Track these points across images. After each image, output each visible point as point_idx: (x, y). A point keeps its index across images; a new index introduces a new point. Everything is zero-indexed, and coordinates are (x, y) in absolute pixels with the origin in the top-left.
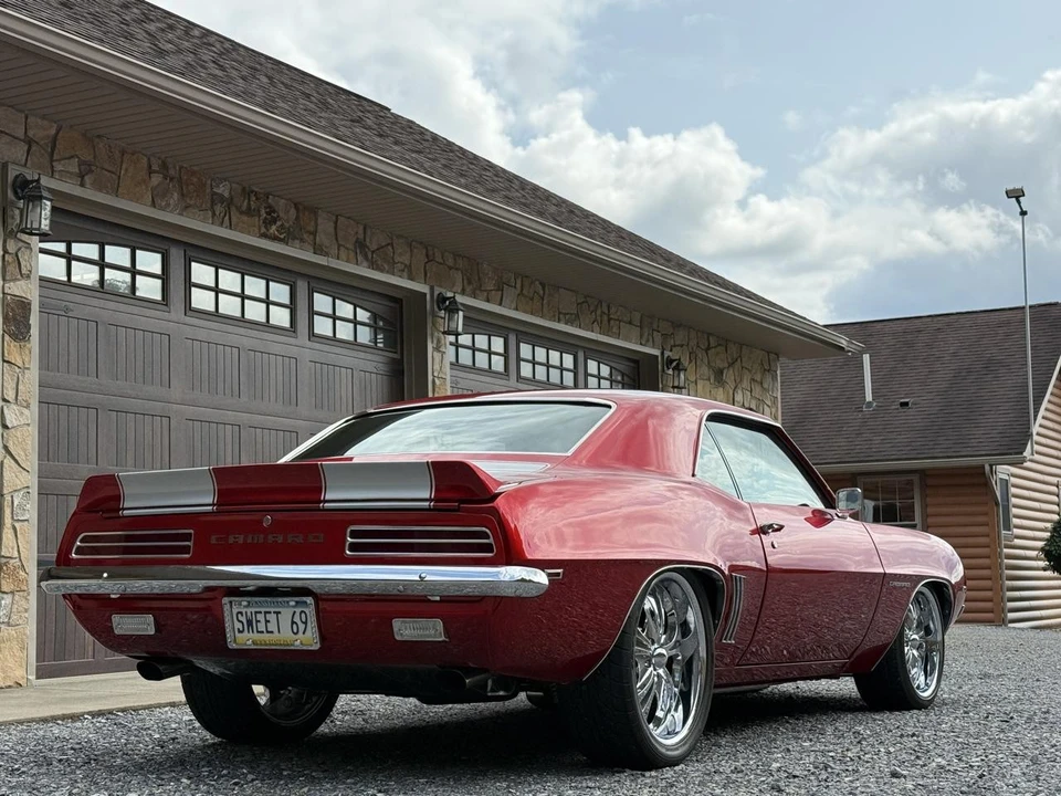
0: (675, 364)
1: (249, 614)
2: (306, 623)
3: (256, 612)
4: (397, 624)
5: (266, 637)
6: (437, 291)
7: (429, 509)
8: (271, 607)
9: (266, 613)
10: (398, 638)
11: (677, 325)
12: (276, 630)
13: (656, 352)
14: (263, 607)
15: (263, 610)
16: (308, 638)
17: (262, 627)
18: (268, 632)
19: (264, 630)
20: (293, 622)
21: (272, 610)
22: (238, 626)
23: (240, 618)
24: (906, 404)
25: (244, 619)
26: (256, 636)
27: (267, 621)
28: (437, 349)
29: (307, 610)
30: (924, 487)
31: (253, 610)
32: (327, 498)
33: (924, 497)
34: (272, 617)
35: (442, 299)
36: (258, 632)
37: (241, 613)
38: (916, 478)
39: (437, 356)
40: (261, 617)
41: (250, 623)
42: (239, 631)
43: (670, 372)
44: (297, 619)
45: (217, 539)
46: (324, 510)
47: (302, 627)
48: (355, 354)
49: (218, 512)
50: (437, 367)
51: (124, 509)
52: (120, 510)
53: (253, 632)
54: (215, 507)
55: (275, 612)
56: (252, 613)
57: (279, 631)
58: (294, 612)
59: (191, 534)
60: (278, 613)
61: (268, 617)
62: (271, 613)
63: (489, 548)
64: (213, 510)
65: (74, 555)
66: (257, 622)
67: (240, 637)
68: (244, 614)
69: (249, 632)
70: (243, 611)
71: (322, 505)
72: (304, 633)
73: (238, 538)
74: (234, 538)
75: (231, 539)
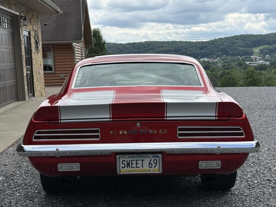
1: (128, 161)
2: (156, 164)
3: (132, 160)
4: (200, 163)
5: (136, 169)
7: (216, 120)
8: (140, 158)
9: (136, 160)
10: (200, 168)
12: (141, 166)
14: (135, 158)
15: (135, 159)
16: (157, 169)
17: (134, 165)
18: (137, 167)
19: (135, 167)
20: (150, 163)
21: (140, 159)
22: (122, 165)
23: (124, 162)
25: (125, 163)
26: (131, 169)
27: (137, 163)
29: (158, 159)
31: (131, 159)
32: (168, 115)
34: (140, 162)
36: (132, 167)
37: (125, 161)
40: (134, 162)
41: (128, 164)
42: (123, 167)
44: (152, 162)
45: (113, 132)
46: (166, 120)
47: (154, 165)
49: (112, 121)
51: (61, 120)
52: (59, 120)
53: (129, 168)
54: (111, 119)
55: (141, 160)
56: (130, 160)
57: (142, 167)
58: (151, 160)
59: (98, 130)
60: (142, 160)
61: (138, 162)
62: (139, 160)
63: (241, 134)
64: (110, 120)
65: (34, 140)
66: (132, 164)
67: (123, 170)
68: (126, 161)
69: (127, 168)
70: (126, 160)
71: (165, 118)
72: (155, 167)
73: (124, 132)
74: (122, 132)
75: (121, 132)
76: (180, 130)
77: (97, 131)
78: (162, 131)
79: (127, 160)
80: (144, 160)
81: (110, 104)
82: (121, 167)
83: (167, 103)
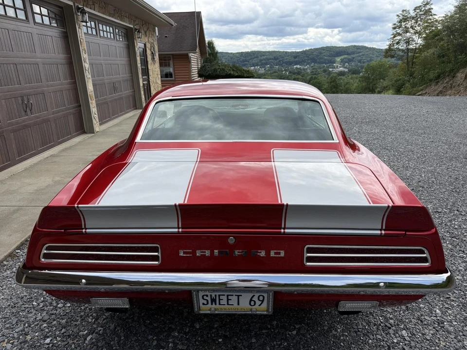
0: (137, 31)
1: (213, 296)
2: (263, 301)
3: (219, 295)
4: (342, 303)
5: (227, 307)
6: (76, 4)
7: (380, 235)
9: (228, 296)
10: (341, 310)
11: (136, 18)
12: (235, 303)
13: (132, 26)
14: (226, 292)
15: (226, 294)
16: (263, 309)
17: (224, 301)
18: (228, 304)
19: (226, 304)
20: (251, 300)
23: (205, 297)
24: (166, 37)
25: (209, 299)
26: (218, 306)
27: (228, 300)
28: (79, 28)
29: (264, 295)
30: (173, 58)
31: (218, 294)
32: (287, 226)
33: (173, 61)
34: (234, 298)
35: (78, 8)
36: (220, 304)
37: (207, 296)
38: (171, 56)
39: (80, 30)
40: (224, 298)
41: (213, 300)
42: (203, 304)
43: (136, 33)
44: (255, 299)
45: (185, 253)
46: (284, 233)
47: (258, 303)
48: (51, 30)
49: (183, 232)
50: (80, 35)
51: (86, 229)
52: (83, 229)
53: (216, 304)
54: (180, 230)
55: (236, 295)
56: (216, 295)
57: (238, 304)
58: (254, 296)
59: (158, 247)
60: (238, 296)
61: (230, 297)
62: (233, 295)
63: (424, 260)
64: (178, 231)
65: (43, 260)
66: (220, 300)
67: (205, 307)
68: (209, 296)
69: (212, 304)
70: (209, 294)
71: (282, 231)
72: (260, 305)
73: (205, 252)
74: (201, 252)
75: (198, 253)
76: (310, 250)
77: (155, 250)
78: (276, 253)
79: (211, 295)
80: (241, 295)
81: (175, 205)
82: (201, 305)
83: (287, 205)
